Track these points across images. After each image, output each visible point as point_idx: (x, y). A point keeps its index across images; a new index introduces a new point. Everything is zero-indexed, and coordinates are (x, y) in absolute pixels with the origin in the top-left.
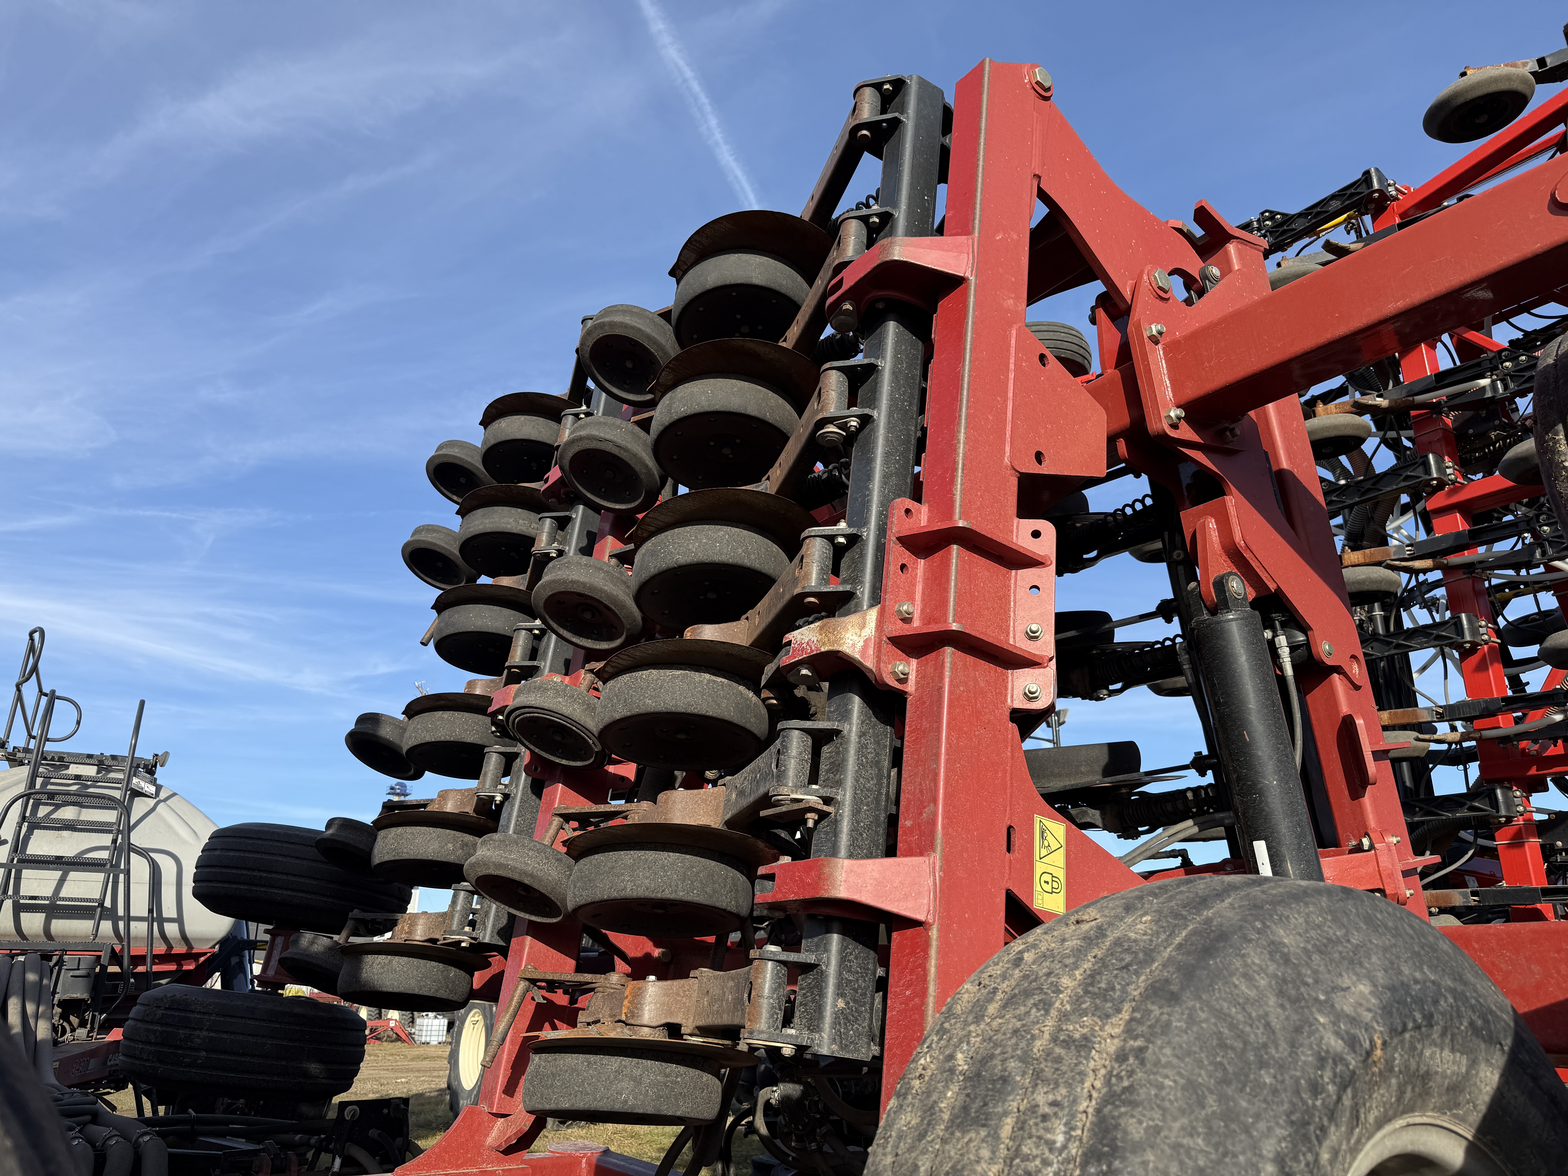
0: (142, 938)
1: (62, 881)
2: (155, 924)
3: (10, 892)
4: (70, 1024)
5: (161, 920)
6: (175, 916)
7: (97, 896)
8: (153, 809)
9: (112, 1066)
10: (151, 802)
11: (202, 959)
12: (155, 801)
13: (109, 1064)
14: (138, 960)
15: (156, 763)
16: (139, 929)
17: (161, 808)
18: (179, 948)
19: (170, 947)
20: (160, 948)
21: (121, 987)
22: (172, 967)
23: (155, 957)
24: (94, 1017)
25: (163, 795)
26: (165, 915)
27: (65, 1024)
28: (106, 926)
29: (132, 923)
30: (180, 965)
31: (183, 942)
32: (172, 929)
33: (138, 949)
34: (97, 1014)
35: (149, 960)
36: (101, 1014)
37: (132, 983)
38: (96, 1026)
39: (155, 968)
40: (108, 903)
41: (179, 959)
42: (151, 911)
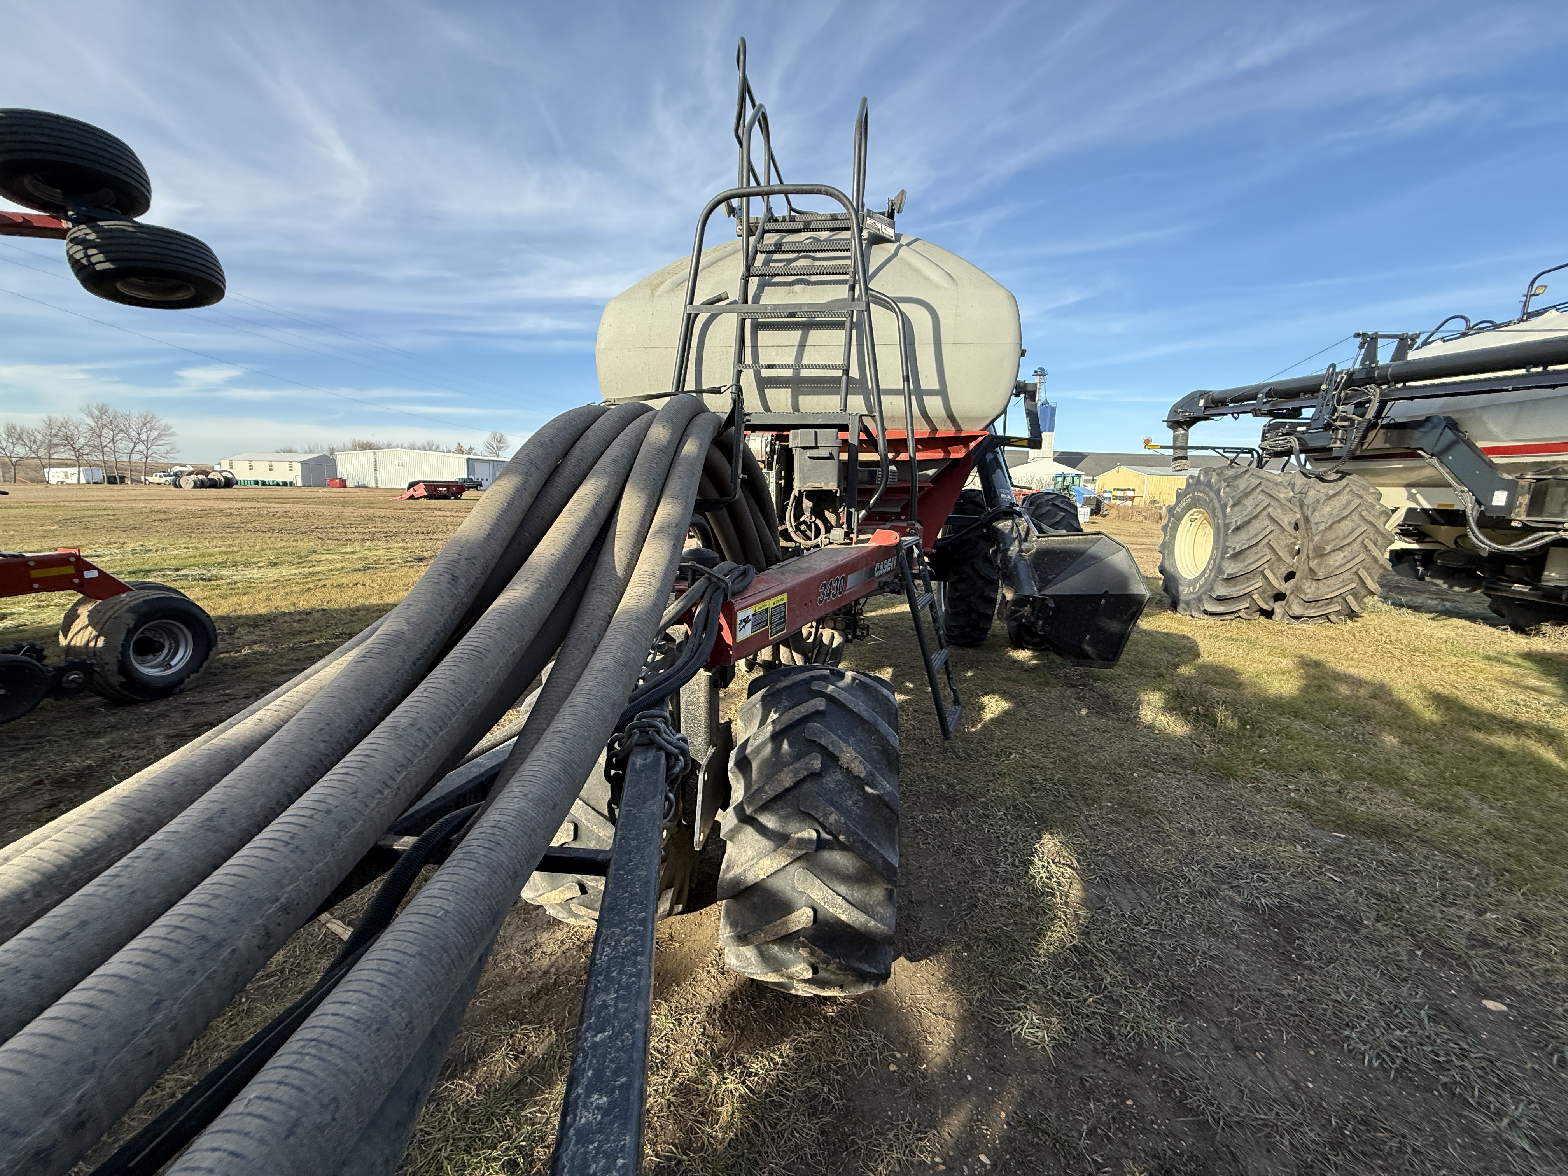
0: (900, 418)
1: (802, 346)
2: (913, 398)
3: (748, 359)
4: (825, 521)
5: (921, 394)
6: (936, 386)
7: (840, 361)
8: (896, 254)
9: (881, 576)
10: (892, 247)
11: (973, 445)
12: (896, 245)
13: (876, 574)
14: (898, 445)
15: (893, 210)
16: (893, 405)
17: (903, 252)
18: (945, 430)
19: (934, 429)
20: (923, 430)
21: (879, 475)
22: (939, 455)
23: (918, 441)
24: (849, 515)
25: (904, 241)
26: (924, 386)
27: (818, 522)
28: (857, 403)
29: (883, 398)
30: (947, 452)
31: (949, 422)
32: (934, 405)
33: (897, 431)
34: (853, 510)
35: (910, 444)
36: (858, 511)
37: (893, 472)
38: (855, 526)
39: (920, 456)
40: (854, 373)
41: (945, 443)
42: (906, 379)
